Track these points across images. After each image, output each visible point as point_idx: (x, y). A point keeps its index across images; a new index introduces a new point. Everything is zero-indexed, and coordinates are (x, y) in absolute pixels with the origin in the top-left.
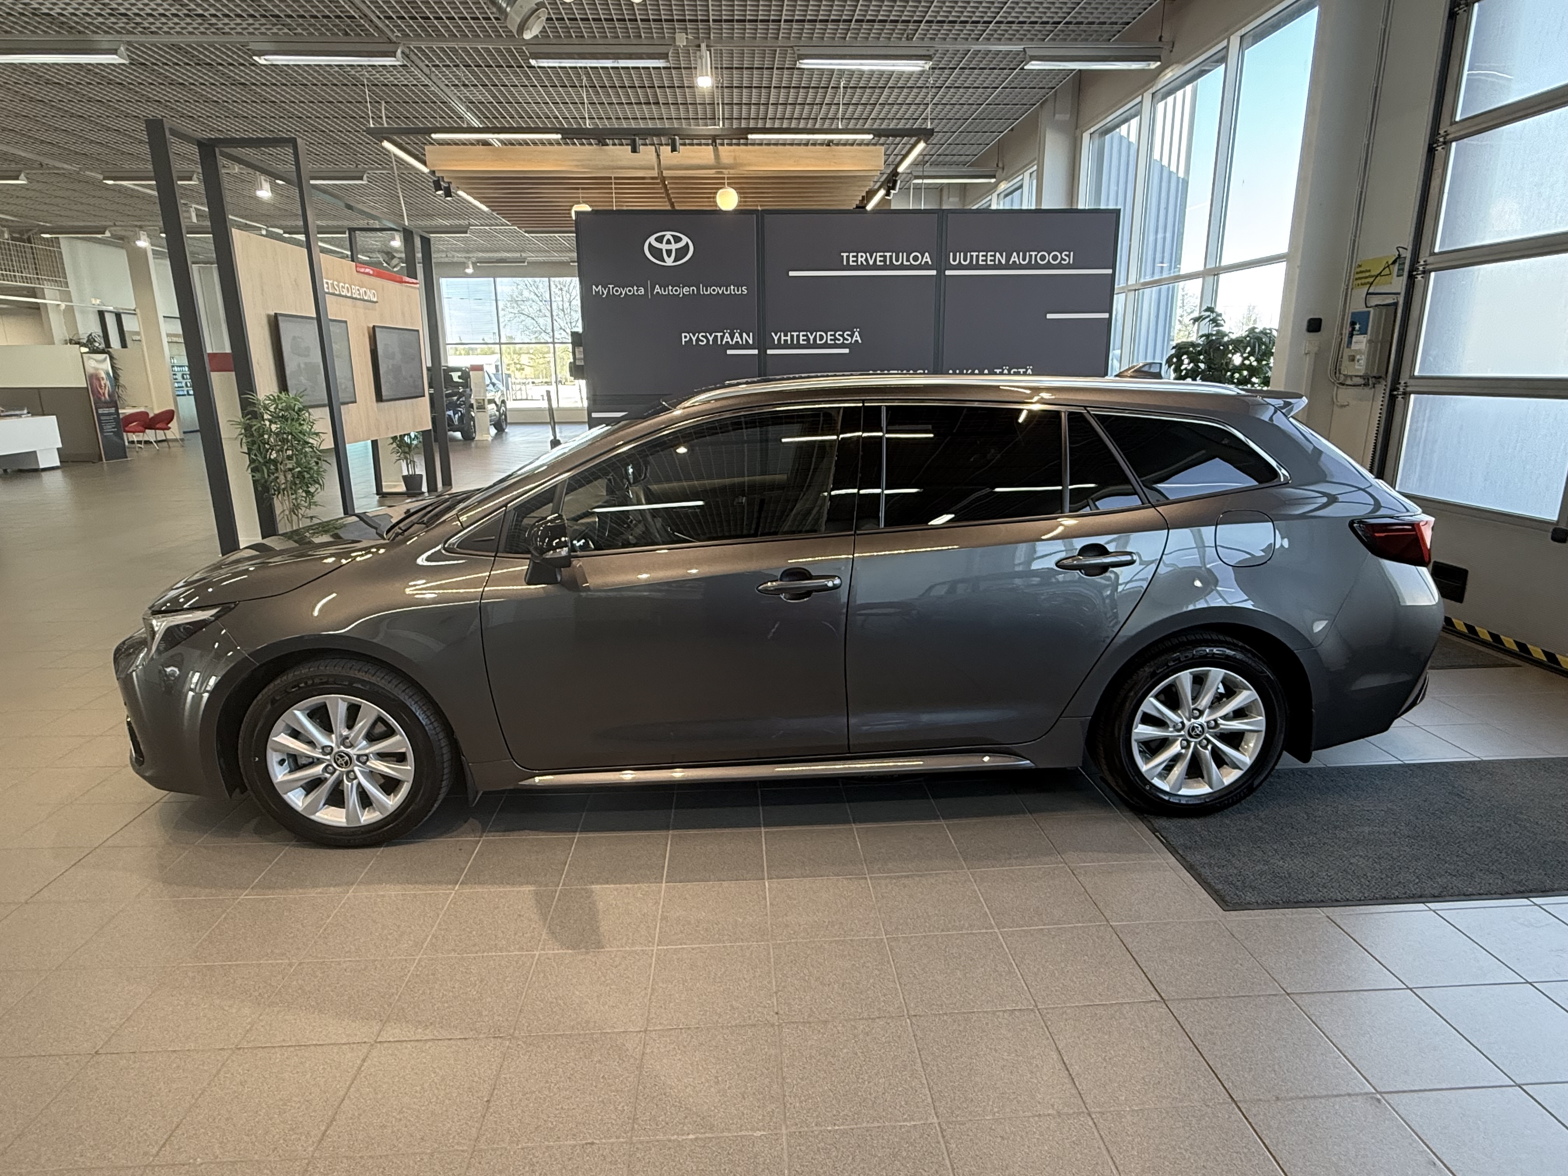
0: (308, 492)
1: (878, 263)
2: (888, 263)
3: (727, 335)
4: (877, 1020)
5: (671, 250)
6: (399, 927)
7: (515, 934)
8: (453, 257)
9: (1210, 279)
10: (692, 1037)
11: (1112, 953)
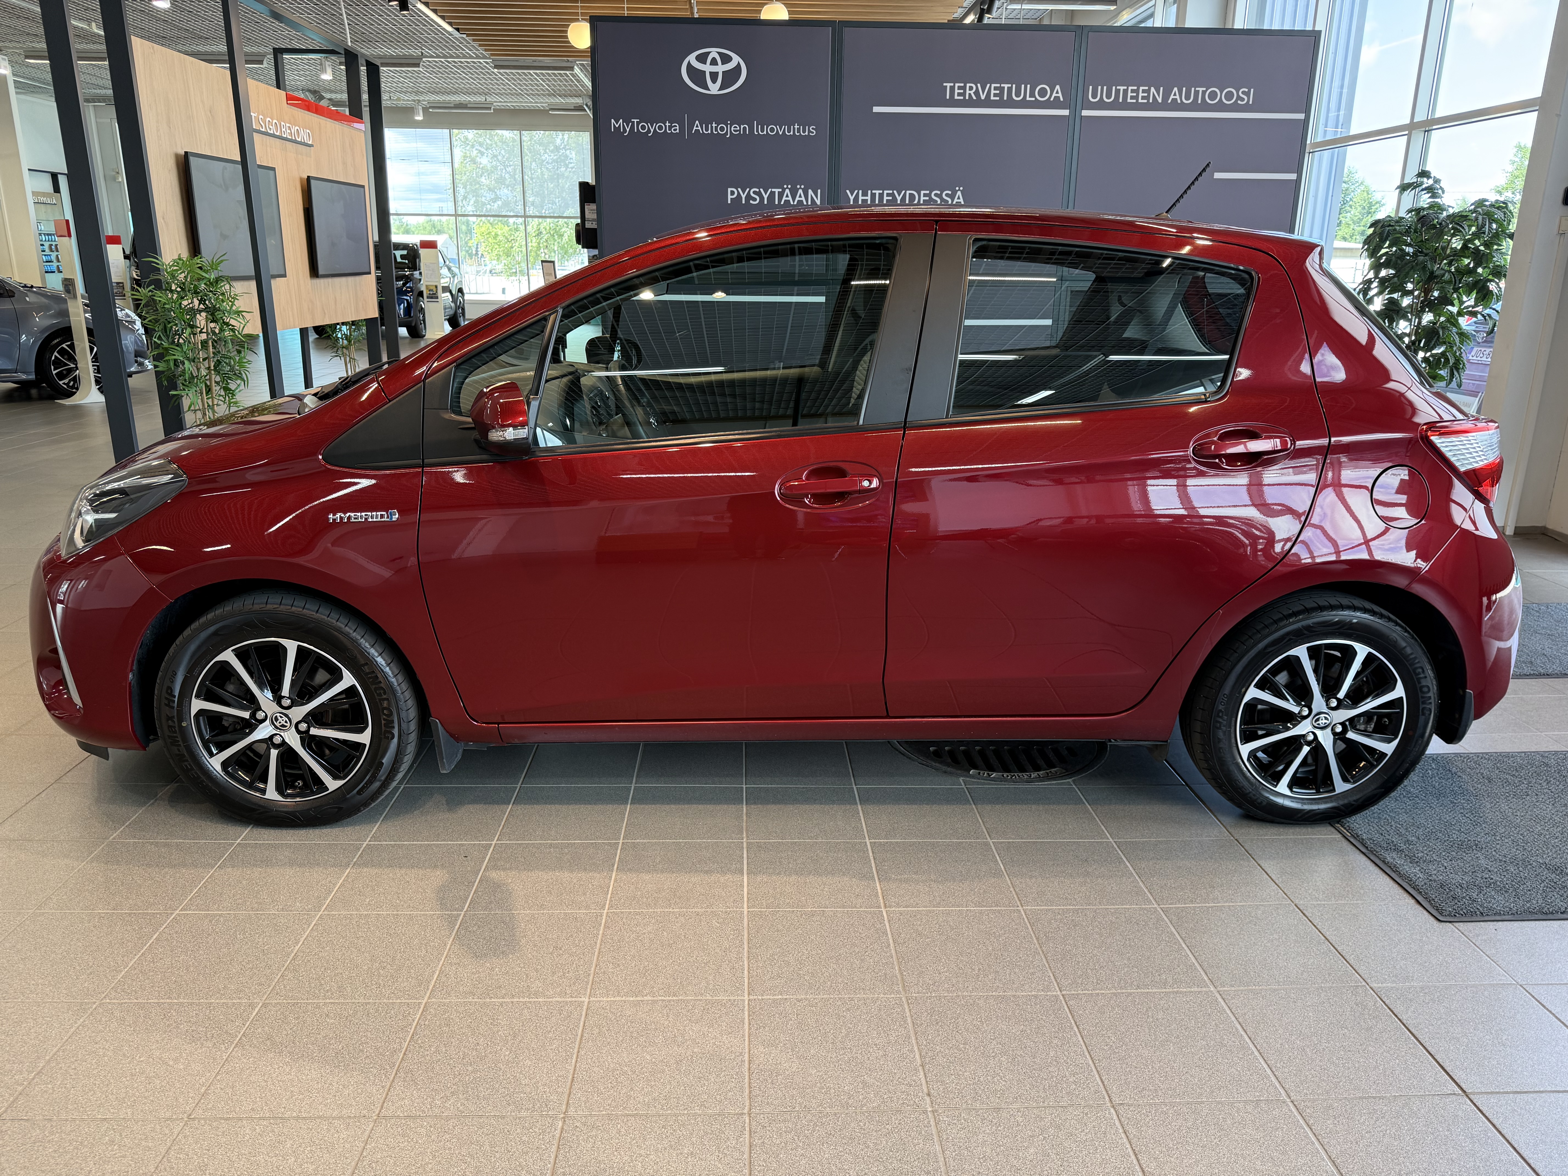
0: (226, 389)
1: (992, 98)
2: (1005, 98)
3: (787, 191)
4: (1070, 1109)
5: (718, 73)
6: (394, 959)
7: (554, 973)
8: (399, 99)
9: (1418, 137)
10: (815, 1125)
11: (1380, 1026)
